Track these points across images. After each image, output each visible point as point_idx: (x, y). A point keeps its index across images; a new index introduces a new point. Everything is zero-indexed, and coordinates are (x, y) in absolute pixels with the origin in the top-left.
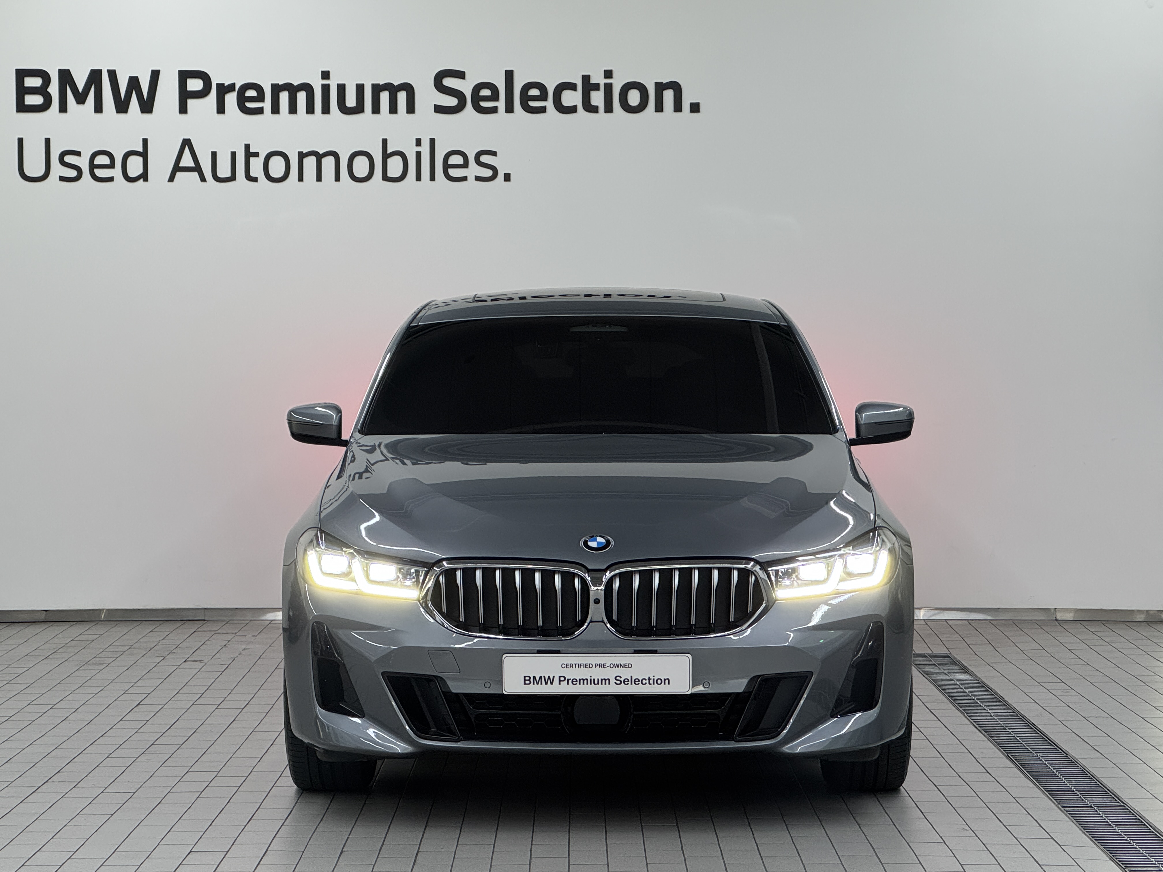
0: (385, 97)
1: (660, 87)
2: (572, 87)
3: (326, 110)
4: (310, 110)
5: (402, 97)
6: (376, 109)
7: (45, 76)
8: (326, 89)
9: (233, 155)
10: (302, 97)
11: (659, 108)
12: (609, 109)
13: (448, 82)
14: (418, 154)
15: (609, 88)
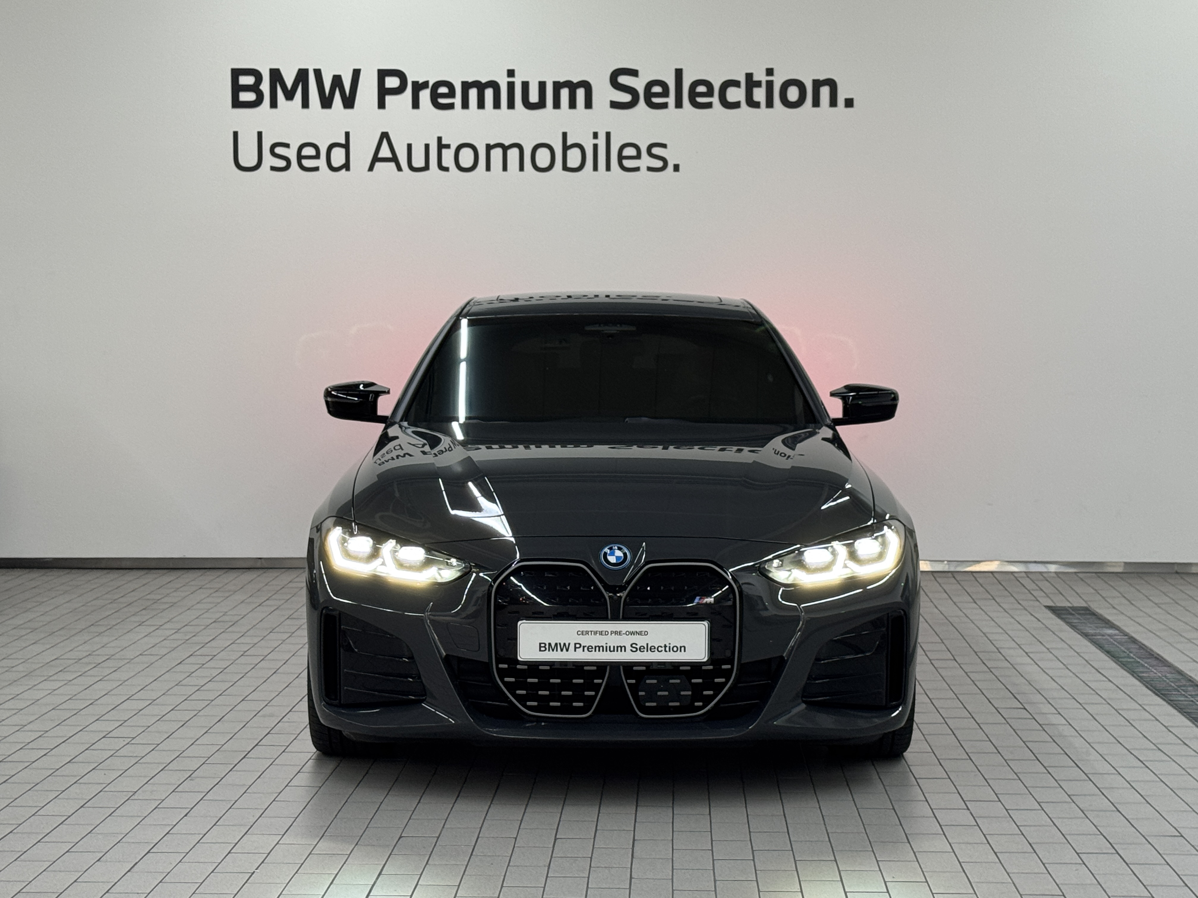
0: (565, 93)
1: (817, 84)
2: (737, 84)
3: (511, 105)
4: (497, 105)
5: (581, 93)
6: (557, 105)
7: (256, 74)
8: (511, 86)
9: (427, 146)
10: (489, 93)
11: (816, 103)
12: (770, 104)
13: (623, 80)
14: (595, 147)
15: (770, 85)
